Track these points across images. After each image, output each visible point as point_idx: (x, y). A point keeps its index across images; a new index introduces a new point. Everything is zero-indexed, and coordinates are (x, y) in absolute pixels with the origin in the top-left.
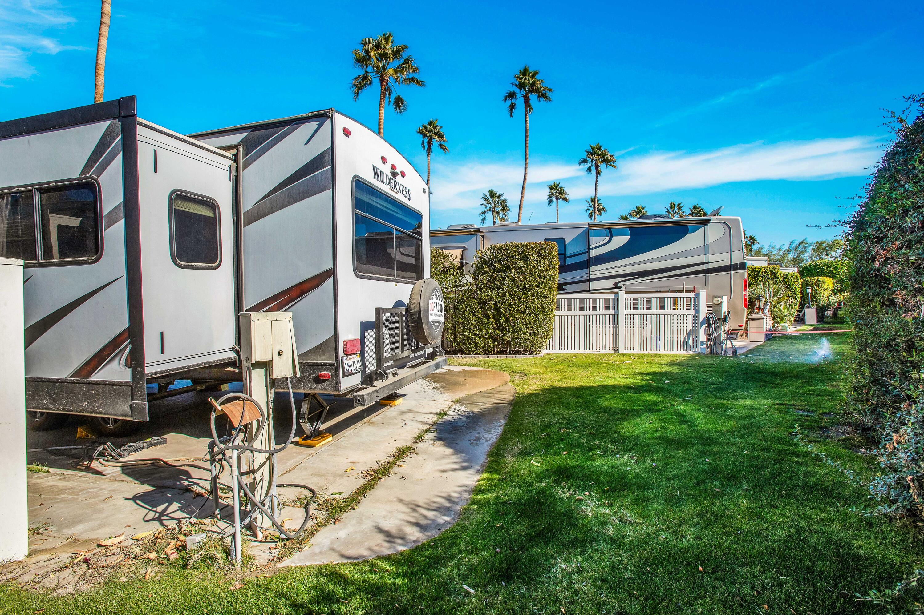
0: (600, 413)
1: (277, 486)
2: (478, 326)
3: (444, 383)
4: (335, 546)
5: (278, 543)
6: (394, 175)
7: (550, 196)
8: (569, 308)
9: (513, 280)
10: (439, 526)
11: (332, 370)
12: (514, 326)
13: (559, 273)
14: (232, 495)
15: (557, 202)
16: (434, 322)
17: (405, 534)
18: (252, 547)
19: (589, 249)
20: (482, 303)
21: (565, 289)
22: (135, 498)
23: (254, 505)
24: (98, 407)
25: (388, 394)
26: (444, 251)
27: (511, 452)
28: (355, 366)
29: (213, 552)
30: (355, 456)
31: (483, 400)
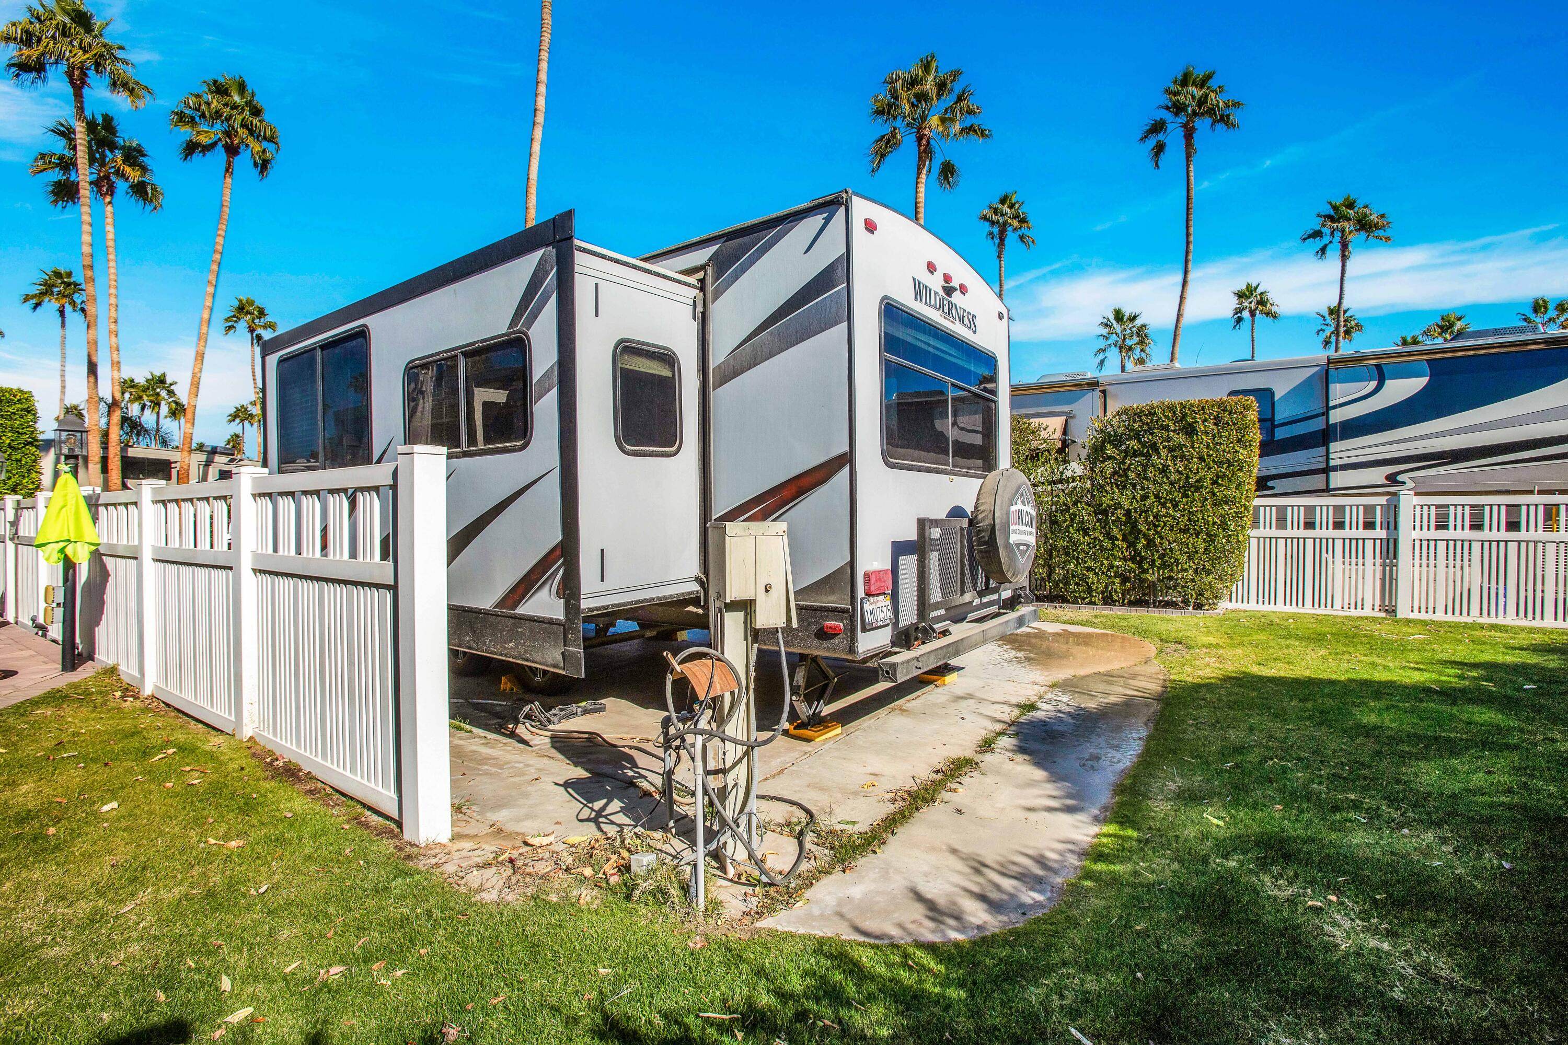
0: (1358, 736)
1: (758, 797)
2: (1094, 553)
3: (1030, 651)
4: (844, 910)
5: (758, 888)
6: (949, 291)
7: (1239, 311)
8: (1281, 522)
9: (1164, 470)
10: (1023, 908)
11: (846, 619)
12: (1164, 555)
13: (1260, 456)
14: (693, 800)
15: (1253, 321)
16: (1018, 545)
17: (962, 912)
18: (720, 887)
19: (1328, 409)
20: (1102, 512)
21: (1273, 488)
22: (566, 785)
23: (724, 823)
24: (526, 651)
25: (935, 665)
26: (1032, 420)
27: (1162, 791)
28: (882, 615)
29: (665, 883)
30: (876, 763)
31: (1102, 687)
